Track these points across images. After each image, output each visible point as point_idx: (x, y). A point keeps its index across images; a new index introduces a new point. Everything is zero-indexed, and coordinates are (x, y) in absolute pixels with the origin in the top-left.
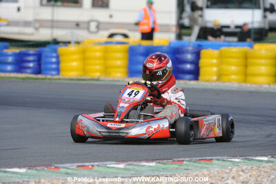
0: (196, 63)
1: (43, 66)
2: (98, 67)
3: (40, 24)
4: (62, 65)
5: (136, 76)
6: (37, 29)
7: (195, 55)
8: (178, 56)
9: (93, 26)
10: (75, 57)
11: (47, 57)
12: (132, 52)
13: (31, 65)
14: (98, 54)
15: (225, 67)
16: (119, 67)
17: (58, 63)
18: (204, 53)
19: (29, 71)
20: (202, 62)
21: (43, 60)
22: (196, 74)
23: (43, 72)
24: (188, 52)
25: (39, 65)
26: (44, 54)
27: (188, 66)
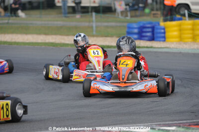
1: (155, 35)
4: (167, 34)
10: (176, 28)
11: (158, 29)
13: (149, 34)
17: (164, 33)
19: (147, 38)
21: (156, 31)
23: (155, 39)
25: (153, 34)
26: (156, 27)
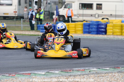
0: (106, 28)
2: (73, 30)
3: (80, 15)
5: (86, 33)
6: (78, 17)
7: (105, 26)
8: (99, 26)
9: (97, 16)
12: (84, 25)
14: (73, 26)
15: (114, 30)
16: (80, 30)
18: (108, 25)
20: (108, 28)
22: (105, 32)
24: (103, 25)
27: (103, 30)
